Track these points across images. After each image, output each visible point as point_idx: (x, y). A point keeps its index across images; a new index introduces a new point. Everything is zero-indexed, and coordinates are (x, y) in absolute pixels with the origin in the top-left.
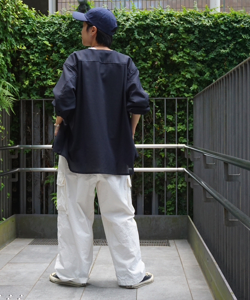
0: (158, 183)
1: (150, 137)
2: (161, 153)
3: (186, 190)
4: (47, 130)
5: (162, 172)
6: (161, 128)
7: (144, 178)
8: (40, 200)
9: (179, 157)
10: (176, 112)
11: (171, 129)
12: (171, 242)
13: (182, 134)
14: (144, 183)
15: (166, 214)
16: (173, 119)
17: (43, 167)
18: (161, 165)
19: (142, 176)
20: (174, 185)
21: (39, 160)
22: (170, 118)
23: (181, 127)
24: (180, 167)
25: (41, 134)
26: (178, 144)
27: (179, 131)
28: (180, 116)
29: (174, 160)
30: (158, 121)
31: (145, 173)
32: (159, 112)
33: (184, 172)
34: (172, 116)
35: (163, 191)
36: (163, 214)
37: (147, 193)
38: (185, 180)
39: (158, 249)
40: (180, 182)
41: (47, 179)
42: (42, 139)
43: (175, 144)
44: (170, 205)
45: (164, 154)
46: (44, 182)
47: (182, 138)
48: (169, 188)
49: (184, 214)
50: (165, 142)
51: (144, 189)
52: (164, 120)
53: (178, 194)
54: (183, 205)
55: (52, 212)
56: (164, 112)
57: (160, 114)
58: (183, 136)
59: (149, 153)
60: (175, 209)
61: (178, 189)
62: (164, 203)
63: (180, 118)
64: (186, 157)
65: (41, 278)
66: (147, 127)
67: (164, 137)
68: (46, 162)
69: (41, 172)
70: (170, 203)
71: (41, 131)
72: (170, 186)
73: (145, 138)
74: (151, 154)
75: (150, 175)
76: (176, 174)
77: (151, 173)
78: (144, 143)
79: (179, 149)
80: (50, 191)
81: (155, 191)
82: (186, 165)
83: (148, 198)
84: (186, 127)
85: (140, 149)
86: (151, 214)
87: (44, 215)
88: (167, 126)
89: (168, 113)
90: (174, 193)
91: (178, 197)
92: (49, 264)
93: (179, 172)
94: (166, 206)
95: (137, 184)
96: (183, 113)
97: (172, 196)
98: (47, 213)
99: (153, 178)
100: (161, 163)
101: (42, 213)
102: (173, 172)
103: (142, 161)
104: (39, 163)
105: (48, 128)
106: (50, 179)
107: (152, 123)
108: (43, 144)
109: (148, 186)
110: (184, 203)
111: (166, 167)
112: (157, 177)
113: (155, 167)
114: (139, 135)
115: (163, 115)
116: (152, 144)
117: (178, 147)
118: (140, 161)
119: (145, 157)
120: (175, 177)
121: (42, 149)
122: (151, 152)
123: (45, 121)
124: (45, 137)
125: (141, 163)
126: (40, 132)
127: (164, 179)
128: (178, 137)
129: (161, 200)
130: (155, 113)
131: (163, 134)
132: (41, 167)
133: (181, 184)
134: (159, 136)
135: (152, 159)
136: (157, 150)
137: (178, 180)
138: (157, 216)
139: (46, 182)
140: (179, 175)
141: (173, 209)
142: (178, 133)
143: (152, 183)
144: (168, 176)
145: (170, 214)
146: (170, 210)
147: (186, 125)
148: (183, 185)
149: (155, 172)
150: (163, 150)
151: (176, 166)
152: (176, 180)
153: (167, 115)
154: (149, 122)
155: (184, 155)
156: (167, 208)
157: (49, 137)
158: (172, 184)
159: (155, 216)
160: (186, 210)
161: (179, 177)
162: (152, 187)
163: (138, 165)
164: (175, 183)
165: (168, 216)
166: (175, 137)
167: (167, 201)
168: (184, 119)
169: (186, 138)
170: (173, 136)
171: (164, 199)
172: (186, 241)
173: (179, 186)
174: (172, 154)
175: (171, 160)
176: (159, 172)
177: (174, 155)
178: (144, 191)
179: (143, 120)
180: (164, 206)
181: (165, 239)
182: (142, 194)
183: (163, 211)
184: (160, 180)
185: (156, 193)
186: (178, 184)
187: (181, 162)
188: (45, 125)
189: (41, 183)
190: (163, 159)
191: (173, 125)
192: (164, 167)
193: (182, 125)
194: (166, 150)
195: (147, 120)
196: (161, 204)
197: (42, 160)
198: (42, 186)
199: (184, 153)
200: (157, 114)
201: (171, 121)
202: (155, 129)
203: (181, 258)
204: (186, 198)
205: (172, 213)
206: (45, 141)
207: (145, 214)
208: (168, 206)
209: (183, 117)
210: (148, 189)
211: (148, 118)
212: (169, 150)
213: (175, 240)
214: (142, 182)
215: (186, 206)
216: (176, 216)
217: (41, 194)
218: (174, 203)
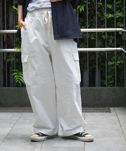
0: (100, 60)
1: (94, 22)
2: (103, 36)
3: (124, 66)
4: (8, 18)
5: (104, 52)
6: (102, 15)
7: (89, 56)
8: (3, 75)
9: (118, 39)
10: (115, 2)
11: (110, 16)
12: (111, 109)
13: (120, 20)
14: (89, 60)
15: (107, 86)
16: (112, 7)
17: (5, 49)
18: (102, 45)
19: (87, 55)
20: (113, 62)
21: (2, 42)
22: (110, 7)
23: (119, 14)
24: (118, 47)
25: (3, 21)
26: (116, 28)
27: (117, 17)
28: (118, 5)
29: (113, 41)
30: (100, 9)
31: (89, 52)
32: (101, 2)
33: (122, 51)
34: (112, 5)
35: (105, 67)
36: (105, 86)
37: (92, 69)
38: (123, 58)
39: (101, 115)
40: (119, 60)
41: (8, 58)
42: (4, 25)
43: (114, 28)
44: (110, 79)
45: (105, 36)
46: (6, 60)
47: (120, 23)
48: (109, 64)
49: (122, 86)
50: (106, 27)
51: (89, 66)
52: (105, 9)
53: (116, 69)
54: (122, 78)
55: (13, 85)
56: (105, 2)
57: (101, 3)
58: (120, 22)
59: (93, 36)
60: (115, 82)
61: (117, 65)
62: (105, 77)
63: (118, 6)
64: (123, 38)
65: (5, 140)
66: (91, 14)
67: (105, 23)
68: (7, 44)
69: (4, 53)
70: (110, 76)
71: (3, 18)
72: (110, 63)
73: (89, 23)
74: (94, 37)
75: (93, 54)
76: (115, 53)
77: (94, 53)
78: (89, 28)
79: (117, 32)
80: (11, 68)
81: (98, 67)
82: (123, 45)
83: (92, 73)
84: (123, 14)
85: (85, 33)
86: (95, 86)
87: (6, 88)
88: (107, 13)
89: (108, 3)
90: (113, 69)
91: (117, 72)
92: (11, 128)
93: (117, 51)
94: (107, 79)
95: (83, 61)
96: (121, 2)
97: (112, 71)
98: (9, 86)
99: (96, 57)
100: (103, 44)
101: (4, 86)
102: (112, 52)
103: (87, 43)
104: (2, 45)
105: (9, 16)
106: (11, 58)
107: (95, 11)
108: (5, 30)
109: (92, 63)
110: (122, 77)
111: (107, 48)
112: (99, 56)
113: (98, 48)
114: (84, 21)
115: (104, 5)
116: (95, 28)
117: (116, 30)
118: (86, 42)
119: (90, 39)
120: (114, 56)
121: (4, 33)
122: (94, 35)
123: (6, 10)
124: (7, 23)
125: (86, 44)
126: (2, 20)
127: (105, 57)
128: (117, 23)
129: (103, 75)
130: (97, 2)
131: (104, 20)
132: (3, 48)
133: (120, 61)
134: (101, 21)
135: (95, 41)
136: (99, 33)
137: (117, 57)
138: (100, 88)
139: (8, 60)
140: (117, 54)
141: (113, 82)
142: (117, 19)
143: (95, 61)
144: (108, 54)
145: (111, 86)
146: (110, 83)
147: (123, 12)
148: (121, 62)
149: (98, 52)
150: (104, 33)
151: (115, 46)
152: (115, 58)
153: (107, 5)
154: (93, 10)
155: (122, 37)
156: (108, 81)
157: (10, 23)
158: (112, 61)
159: (98, 88)
160: (124, 83)
161: (118, 55)
162: (95, 64)
163: (83, 46)
164: (114, 61)
165: (109, 87)
166: (114, 23)
167: (107, 75)
168: (121, 8)
169: (123, 23)
170: (112, 22)
171: (106, 74)
172: (124, 108)
173: (117, 63)
174: (111, 37)
175: (111, 42)
176: (101, 52)
177: (113, 37)
178: (89, 67)
179: (87, 8)
180: (105, 79)
181: (106, 107)
182: (87, 70)
183: (105, 84)
184: (102, 58)
185: (99, 68)
186: (117, 61)
187: (119, 43)
188: (7, 14)
189: (3, 61)
190: (104, 41)
191: (112, 13)
192: (105, 47)
193: (120, 12)
194: (106, 33)
195: (91, 8)
196: (103, 78)
197: (4, 43)
198: (4, 64)
199: (122, 35)
200: (99, 3)
201: (111, 10)
202: (98, 16)
203: (120, 122)
204: (124, 73)
205: (112, 85)
206: (7, 27)
207: (89, 86)
208: (109, 80)
209: (121, 6)
210: (92, 66)
211: (92, 7)
212: (109, 33)
213: (115, 108)
214: (87, 59)
215: (123, 79)
216: (116, 87)
217: (4, 70)
218: (114, 77)
